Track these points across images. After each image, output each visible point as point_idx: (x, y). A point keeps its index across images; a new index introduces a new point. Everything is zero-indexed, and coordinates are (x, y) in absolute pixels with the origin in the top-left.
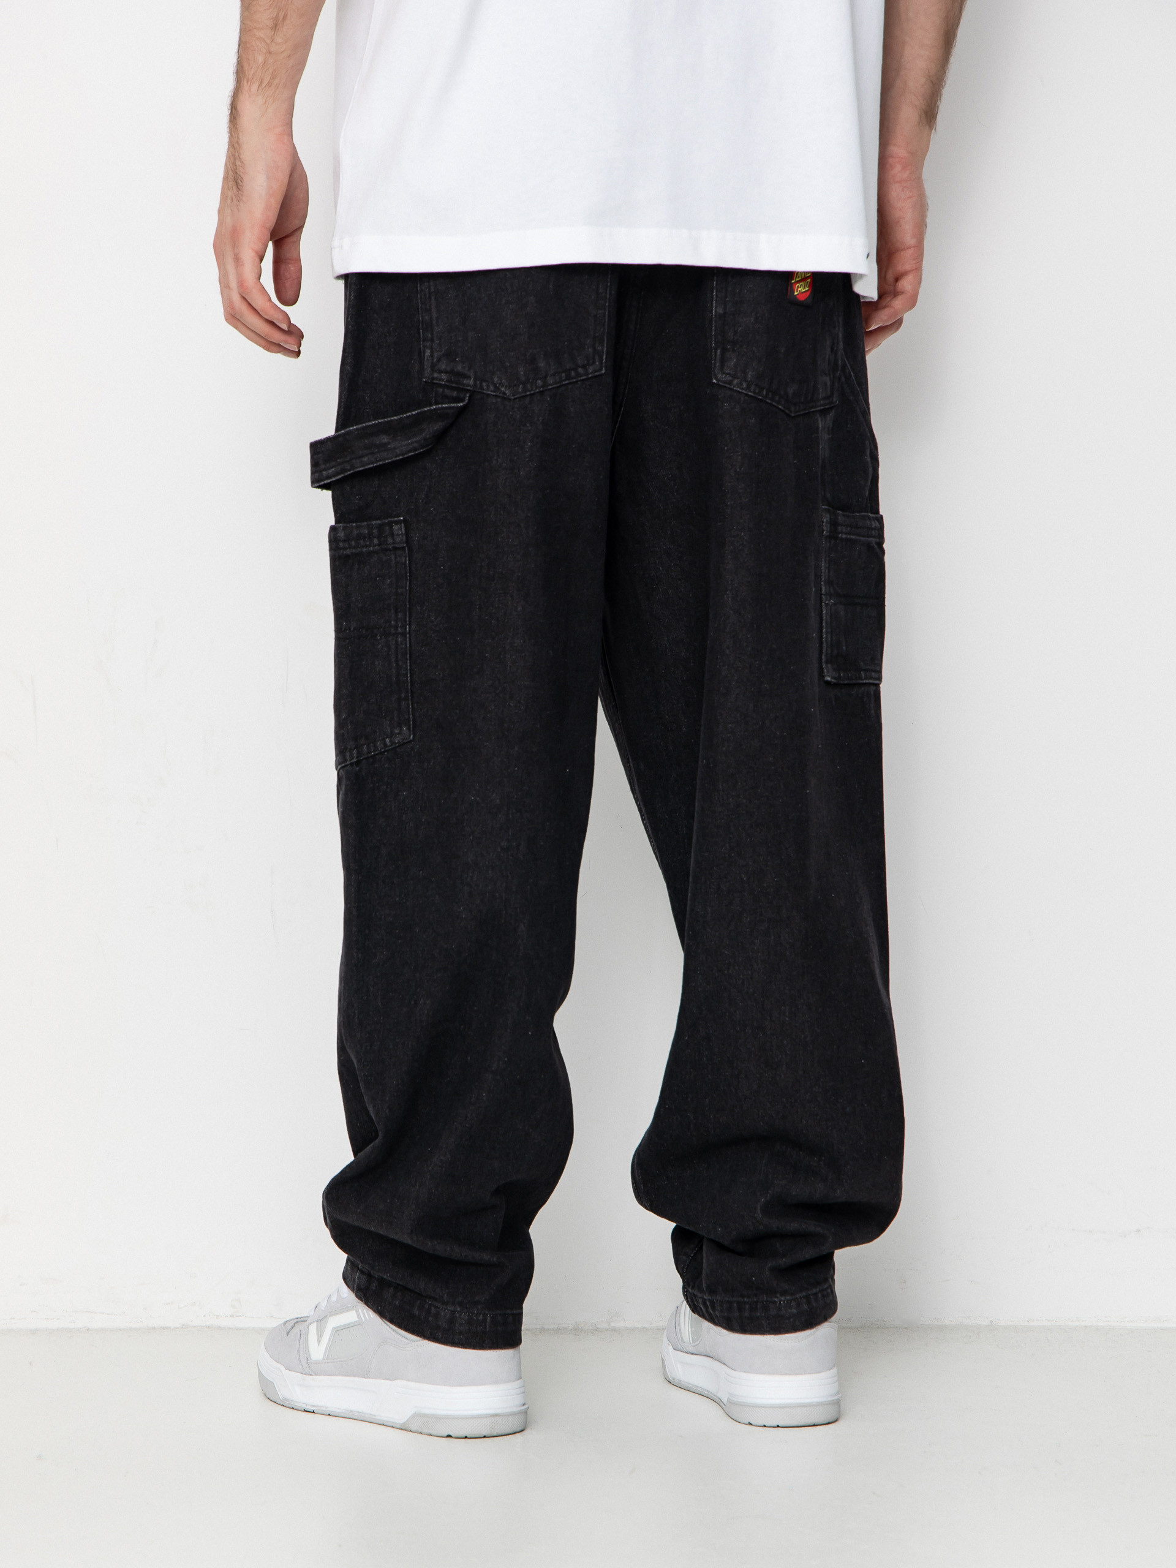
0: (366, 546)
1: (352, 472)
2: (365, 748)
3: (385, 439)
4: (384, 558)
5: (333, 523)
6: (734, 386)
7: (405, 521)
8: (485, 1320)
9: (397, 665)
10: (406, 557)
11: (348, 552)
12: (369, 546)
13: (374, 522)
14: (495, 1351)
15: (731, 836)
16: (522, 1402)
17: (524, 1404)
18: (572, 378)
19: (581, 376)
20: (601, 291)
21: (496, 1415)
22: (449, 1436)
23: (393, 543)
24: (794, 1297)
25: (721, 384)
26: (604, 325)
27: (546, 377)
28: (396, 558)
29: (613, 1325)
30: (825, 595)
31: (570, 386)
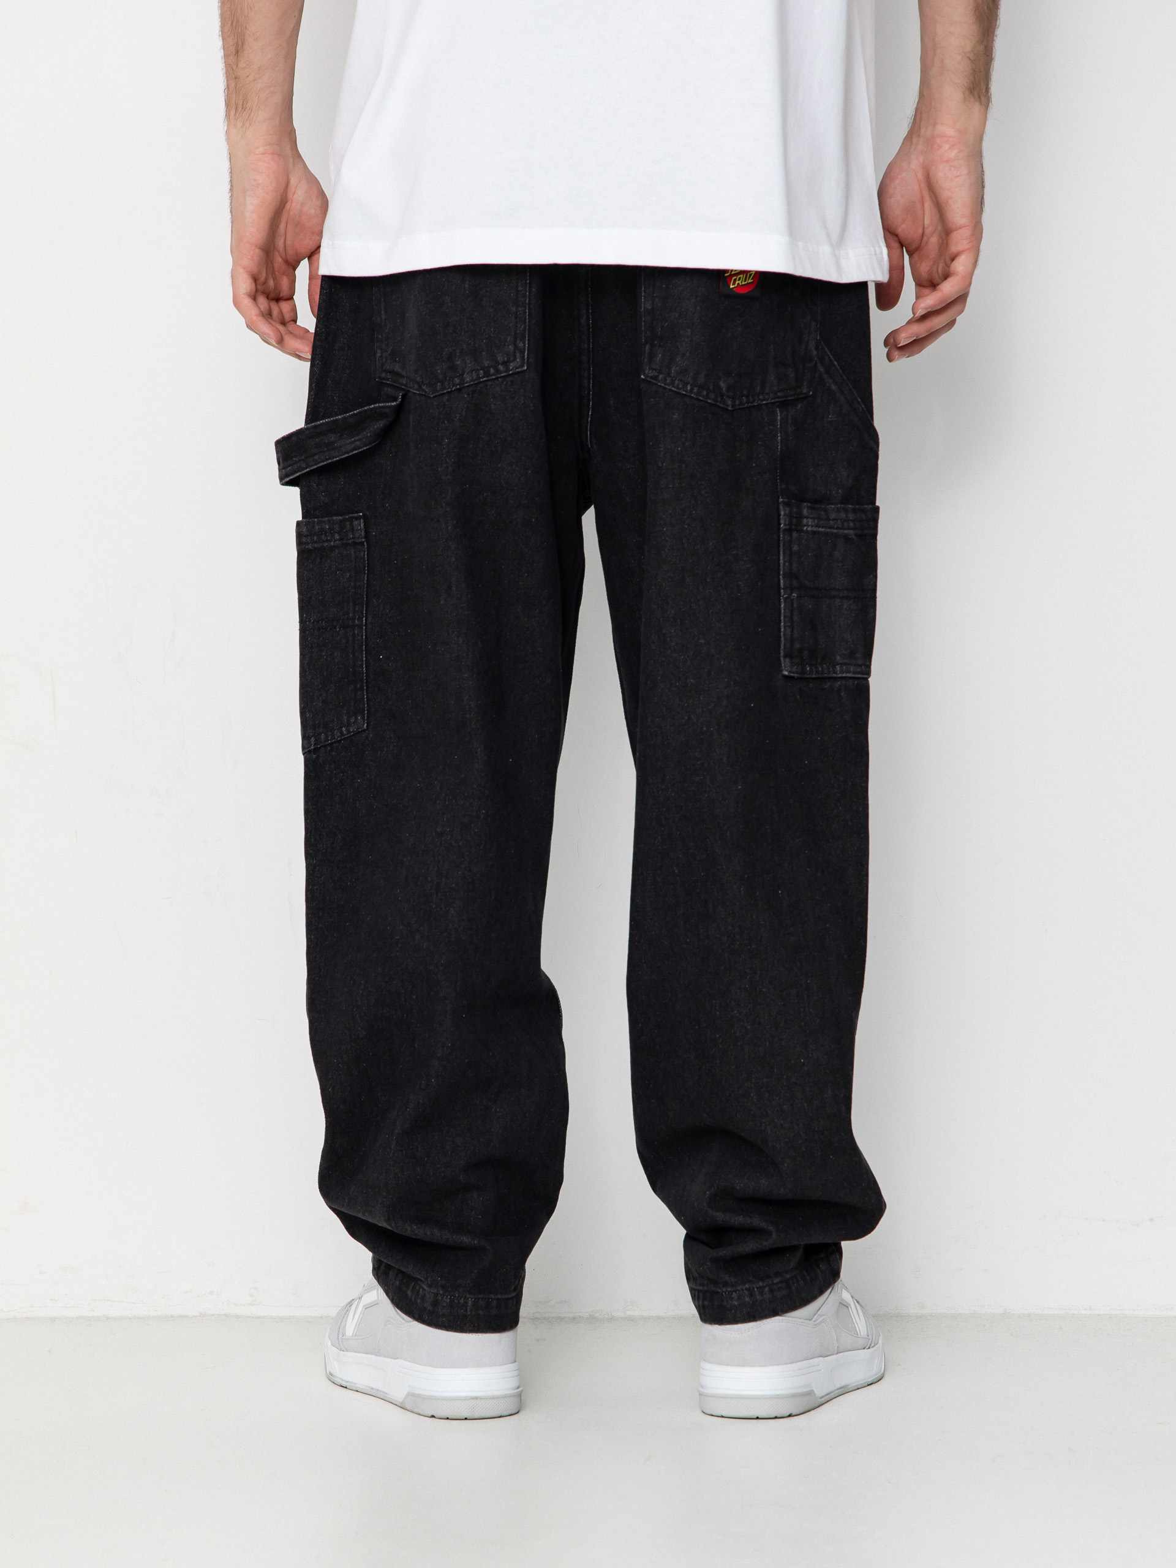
0: (327, 541)
1: (308, 470)
2: (323, 736)
3: (332, 438)
4: (345, 553)
5: (300, 518)
6: (659, 382)
7: (364, 516)
8: (466, 1303)
9: (354, 655)
10: (364, 551)
11: (310, 546)
12: (330, 541)
13: (335, 518)
14: (477, 1334)
15: (663, 829)
16: (517, 1385)
17: (518, 1388)
18: (492, 375)
19: (501, 373)
20: (520, 289)
21: (476, 1398)
22: (433, 1416)
23: (353, 538)
24: (734, 1288)
25: (648, 379)
26: (525, 322)
27: (463, 374)
28: (355, 552)
29: (629, 1313)
30: (783, 589)
31: (490, 383)
